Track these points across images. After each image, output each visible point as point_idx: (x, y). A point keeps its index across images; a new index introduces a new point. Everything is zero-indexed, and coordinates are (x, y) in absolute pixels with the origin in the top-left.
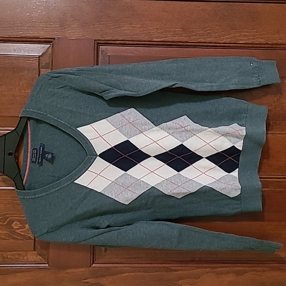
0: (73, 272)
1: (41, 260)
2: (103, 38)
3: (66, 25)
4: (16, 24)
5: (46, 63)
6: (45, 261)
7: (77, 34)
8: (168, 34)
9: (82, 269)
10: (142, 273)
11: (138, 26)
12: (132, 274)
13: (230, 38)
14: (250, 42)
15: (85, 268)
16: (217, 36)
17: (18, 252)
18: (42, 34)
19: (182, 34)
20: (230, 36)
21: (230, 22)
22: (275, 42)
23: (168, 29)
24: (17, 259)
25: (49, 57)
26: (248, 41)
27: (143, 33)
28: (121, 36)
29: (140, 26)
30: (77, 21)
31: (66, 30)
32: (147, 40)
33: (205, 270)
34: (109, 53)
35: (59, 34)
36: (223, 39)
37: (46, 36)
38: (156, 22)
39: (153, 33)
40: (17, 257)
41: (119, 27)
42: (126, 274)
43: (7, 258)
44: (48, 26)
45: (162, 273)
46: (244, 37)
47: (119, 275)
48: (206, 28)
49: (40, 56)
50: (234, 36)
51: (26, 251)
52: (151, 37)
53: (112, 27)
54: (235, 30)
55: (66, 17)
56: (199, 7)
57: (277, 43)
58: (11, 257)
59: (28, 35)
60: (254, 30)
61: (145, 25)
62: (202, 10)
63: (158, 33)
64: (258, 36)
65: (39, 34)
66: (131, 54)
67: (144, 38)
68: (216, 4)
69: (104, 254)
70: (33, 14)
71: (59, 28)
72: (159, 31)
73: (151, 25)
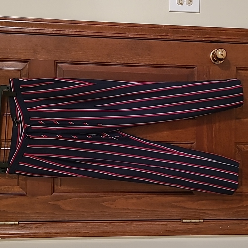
0: (42, 198)
1: (22, 191)
2: (60, 59)
3: (38, 51)
4: (7, 51)
5: (25, 74)
6: (24, 192)
7: (44, 57)
8: (99, 58)
9: (46, 196)
10: (82, 199)
11: (80, 52)
12: (76, 199)
13: (135, 61)
14: (147, 63)
15: (48, 196)
16: (128, 59)
17: (8, 187)
18: (23, 57)
19: (107, 58)
20: (135, 59)
21: (136, 51)
22: (162, 63)
23: (99, 55)
24: (7, 190)
25: (27, 71)
26: (146, 63)
27: (84, 57)
28: (71, 59)
29: (82, 53)
30: (44, 49)
31: (37, 54)
32: (86, 61)
33: (119, 196)
34: (63, 68)
35: (33, 57)
36: (131, 61)
37: (26, 58)
38: (91, 50)
39: (90, 57)
40: (7, 189)
41: (69, 53)
42: (72, 199)
43: (2, 190)
44: (26, 52)
45: (94, 198)
46: (144, 60)
47: (68, 200)
48: (121, 54)
49: (21, 70)
50: (138, 60)
51: (13, 186)
52: (88, 60)
53: (65, 53)
54: (138, 56)
55: (37, 47)
56: (117, 42)
57: (163, 64)
58: (4, 189)
59: (14, 57)
60: (150, 56)
61: (85, 52)
62: (119, 43)
63: (93, 57)
64: (152, 60)
65: (21, 57)
66: (76, 70)
67: (85, 60)
68: (128, 40)
69: (59, 187)
70: (17, 45)
71: (33, 53)
72: (93, 56)
73: (88, 52)
